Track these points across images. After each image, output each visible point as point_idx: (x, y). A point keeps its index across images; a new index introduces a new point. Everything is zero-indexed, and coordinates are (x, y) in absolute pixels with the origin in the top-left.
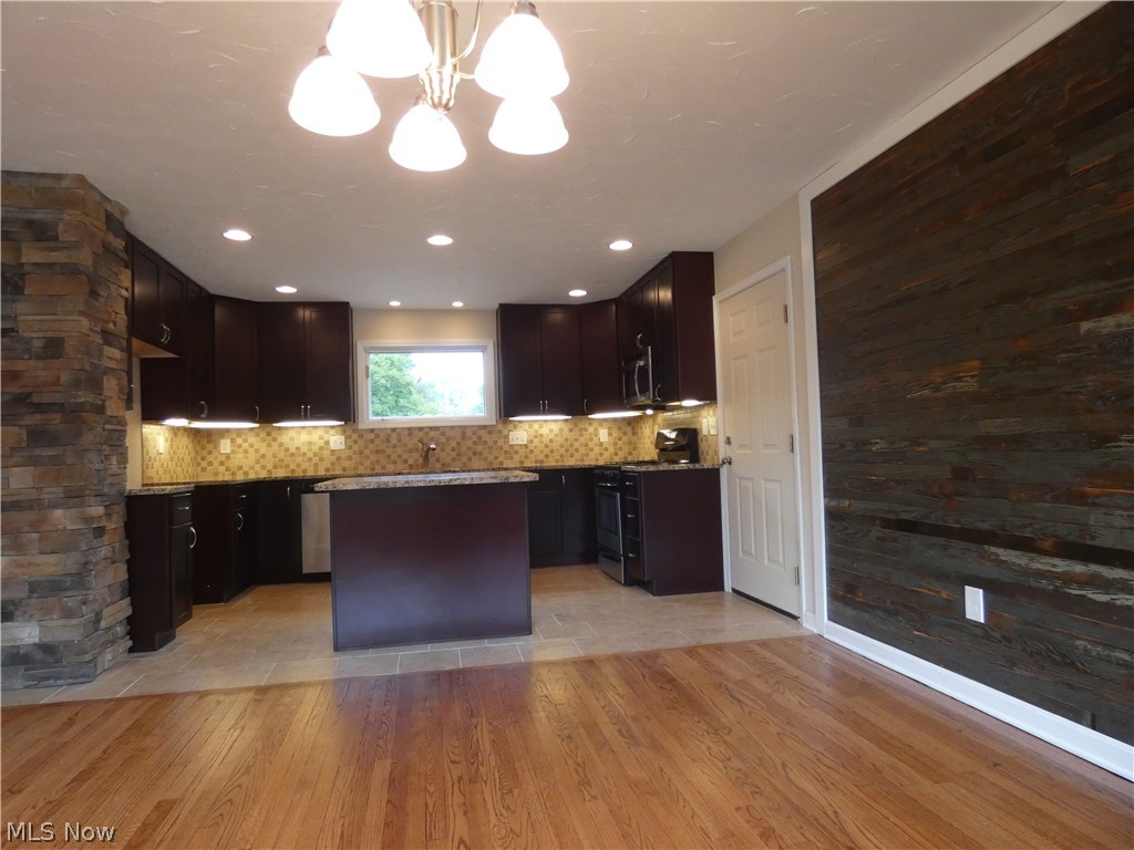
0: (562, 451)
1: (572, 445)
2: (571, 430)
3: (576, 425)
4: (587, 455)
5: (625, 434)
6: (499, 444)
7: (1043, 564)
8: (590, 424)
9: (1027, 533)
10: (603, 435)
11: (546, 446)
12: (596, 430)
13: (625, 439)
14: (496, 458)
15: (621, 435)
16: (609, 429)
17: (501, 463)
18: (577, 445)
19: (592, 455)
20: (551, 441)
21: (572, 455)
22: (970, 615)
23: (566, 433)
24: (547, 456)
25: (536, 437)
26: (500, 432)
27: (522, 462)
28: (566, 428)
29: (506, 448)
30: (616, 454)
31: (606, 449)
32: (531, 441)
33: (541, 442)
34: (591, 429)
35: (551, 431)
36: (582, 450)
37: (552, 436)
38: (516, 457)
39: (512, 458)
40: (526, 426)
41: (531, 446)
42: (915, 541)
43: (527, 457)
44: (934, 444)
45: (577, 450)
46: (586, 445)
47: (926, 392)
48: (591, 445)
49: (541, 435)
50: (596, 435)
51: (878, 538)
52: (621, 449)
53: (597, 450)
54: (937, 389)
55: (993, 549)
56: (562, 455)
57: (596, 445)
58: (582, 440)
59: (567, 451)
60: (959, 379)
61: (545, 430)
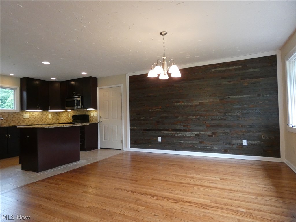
0: (39, 120)
1: (41, 118)
2: (41, 114)
3: (43, 113)
4: (45, 121)
5: (55, 116)
6: (20, 118)
7: (170, 132)
8: (46, 113)
9: (168, 129)
10: (50, 116)
11: (34, 119)
12: (48, 114)
13: (55, 117)
14: (19, 122)
15: (54, 116)
16: (51, 114)
17: (21, 124)
18: (43, 118)
19: (47, 121)
20: (36, 117)
21: (41, 121)
22: (159, 141)
23: (40, 115)
24: (34, 121)
25: (31, 116)
26: (21, 114)
27: (27, 123)
28: (40, 114)
29: (22, 119)
30: (53, 121)
31: (50, 120)
32: (30, 117)
33: (33, 118)
34: (47, 114)
35: (36, 114)
36: (44, 120)
37: (36, 116)
38: (25, 122)
39: (24, 122)
40: (29, 113)
41: (30, 119)
42: (150, 132)
43: (29, 122)
44: (153, 118)
45: (43, 120)
46: (45, 119)
47: (153, 110)
48: (47, 118)
49: (33, 116)
50: (48, 116)
51: (142, 133)
52: (54, 120)
53: (48, 120)
54: (154, 110)
55: (163, 132)
56: (39, 121)
57: (48, 119)
58: (44, 117)
59: (40, 120)
60: (158, 109)
61: (34, 114)
